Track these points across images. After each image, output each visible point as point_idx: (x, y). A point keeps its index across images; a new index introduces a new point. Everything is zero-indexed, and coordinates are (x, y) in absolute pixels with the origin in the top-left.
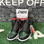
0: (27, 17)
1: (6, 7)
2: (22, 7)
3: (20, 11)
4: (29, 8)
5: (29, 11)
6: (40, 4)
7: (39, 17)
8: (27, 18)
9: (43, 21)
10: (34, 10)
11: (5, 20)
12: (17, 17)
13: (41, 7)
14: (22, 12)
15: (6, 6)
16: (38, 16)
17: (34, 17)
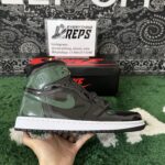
0: (93, 55)
3: (62, 26)
4: (100, 15)
7: (139, 52)
8: (91, 58)
9: (155, 68)
10: (119, 24)
12: (51, 54)
13: (149, 14)
17: (121, 53)
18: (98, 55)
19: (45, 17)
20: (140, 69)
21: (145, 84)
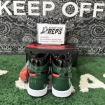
1: (14, 20)
2: (52, 19)
4: (67, 22)
5: (67, 29)
6: (92, 13)
7: (90, 43)
8: (62, 45)
10: (79, 26)
11: (9, 50)
12: (39, 42)
13: (96, 21)
14: (51, 31)
15: (14, 17)
16: (88, 42)
17: (80, 43)
18: (66, 43)
19: (37, 22)
20: (91, 52)
21: (94, 61)
